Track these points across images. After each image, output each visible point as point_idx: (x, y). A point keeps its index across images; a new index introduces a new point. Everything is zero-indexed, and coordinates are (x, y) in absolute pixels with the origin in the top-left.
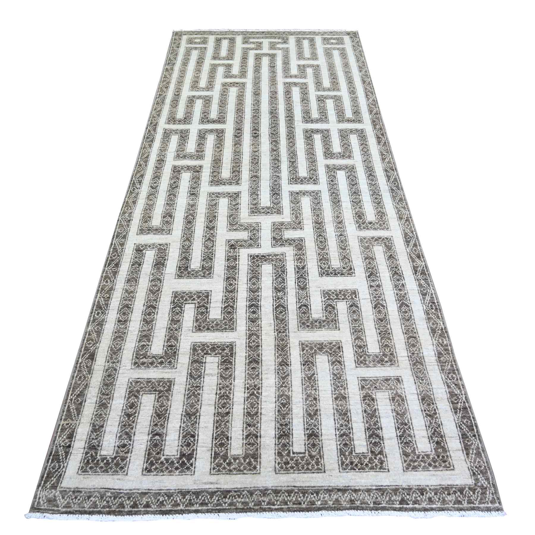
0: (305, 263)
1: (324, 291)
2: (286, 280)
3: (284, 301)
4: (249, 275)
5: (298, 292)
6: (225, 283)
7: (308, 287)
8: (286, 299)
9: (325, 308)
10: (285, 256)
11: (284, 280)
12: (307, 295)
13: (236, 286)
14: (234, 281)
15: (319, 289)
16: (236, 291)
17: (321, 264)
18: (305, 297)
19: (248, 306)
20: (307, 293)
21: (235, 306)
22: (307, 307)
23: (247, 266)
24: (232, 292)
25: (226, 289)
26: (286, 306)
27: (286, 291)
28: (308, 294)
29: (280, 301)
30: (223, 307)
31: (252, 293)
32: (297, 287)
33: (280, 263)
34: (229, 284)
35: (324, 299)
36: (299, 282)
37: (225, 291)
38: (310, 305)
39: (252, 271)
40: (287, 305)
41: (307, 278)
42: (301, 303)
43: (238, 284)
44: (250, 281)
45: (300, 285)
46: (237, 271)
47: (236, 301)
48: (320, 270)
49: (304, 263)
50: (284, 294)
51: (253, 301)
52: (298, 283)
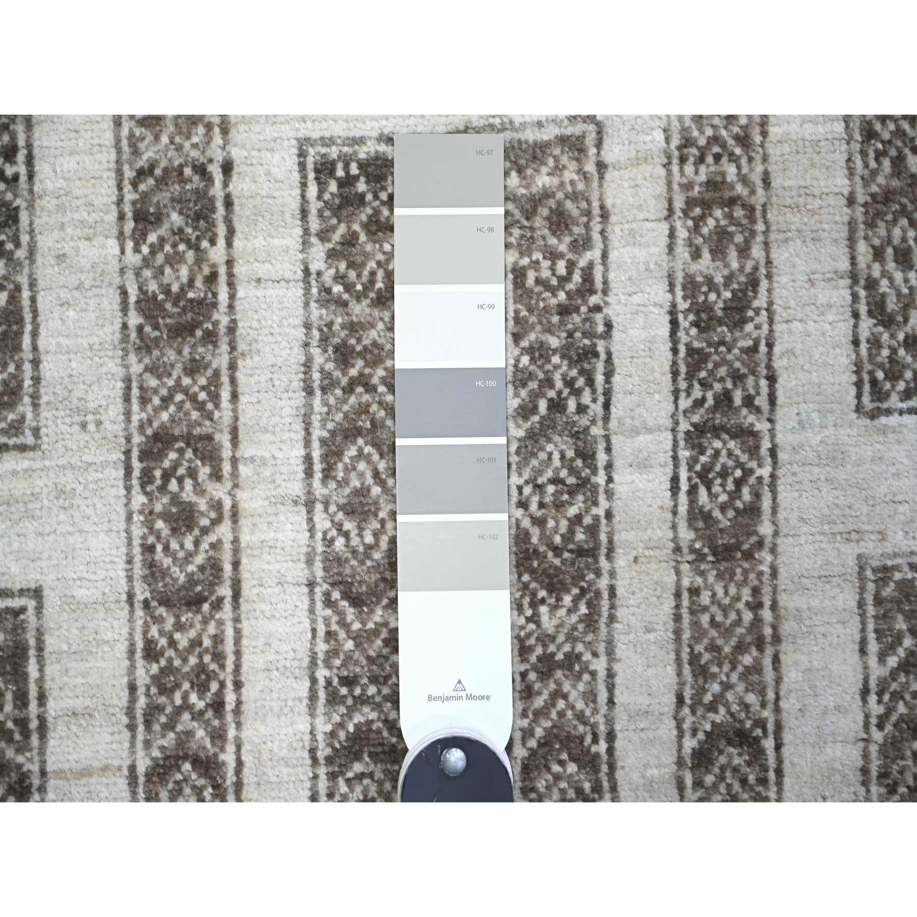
0: (757, 252)
1: (884, 573)
2: (602, 458)
3: (590, 696)
4: (317, 401)
5: (694, 592)
6: (139, 499)
7: (765, 529)
8: (600, 665)
9: (883, 751)
10: (601, 166)
11: (588, 456)
12: (757, 621)
13: (224, 531)
14: (204, 471)
15: (850, 552)
16: (225, 591)
17: (878, 254)
18: (741, 648)
19: (323, 752)
20: (754, 607)
21: (228, 757)
22: (757, 754)
23: (298, 291)
24: (194, 602)
25: (153, 572)
26: (602, 747)
27: (603, 583)
28: (766, 614)
29: (558, 694)
30: (141, 769)
31: (350, 613)
32: (686, 535)
33: (553, 256)
34: (166, 516)
35: (882, 658)
36: (704, 476)
37: (142, 592)
38: (779, 727)
39: (344, 355)
40: (611, 737)
41: (762, 426)
42: (712, 707)
43: (235, 516)
44: (328, 474)
45: (707, 517)
46: (222, 361)
47: (230, 698)
48: (866, 325)
49: (744, 251)
50: (590, 621)
51: (362, 700)
52: (693, 491)
